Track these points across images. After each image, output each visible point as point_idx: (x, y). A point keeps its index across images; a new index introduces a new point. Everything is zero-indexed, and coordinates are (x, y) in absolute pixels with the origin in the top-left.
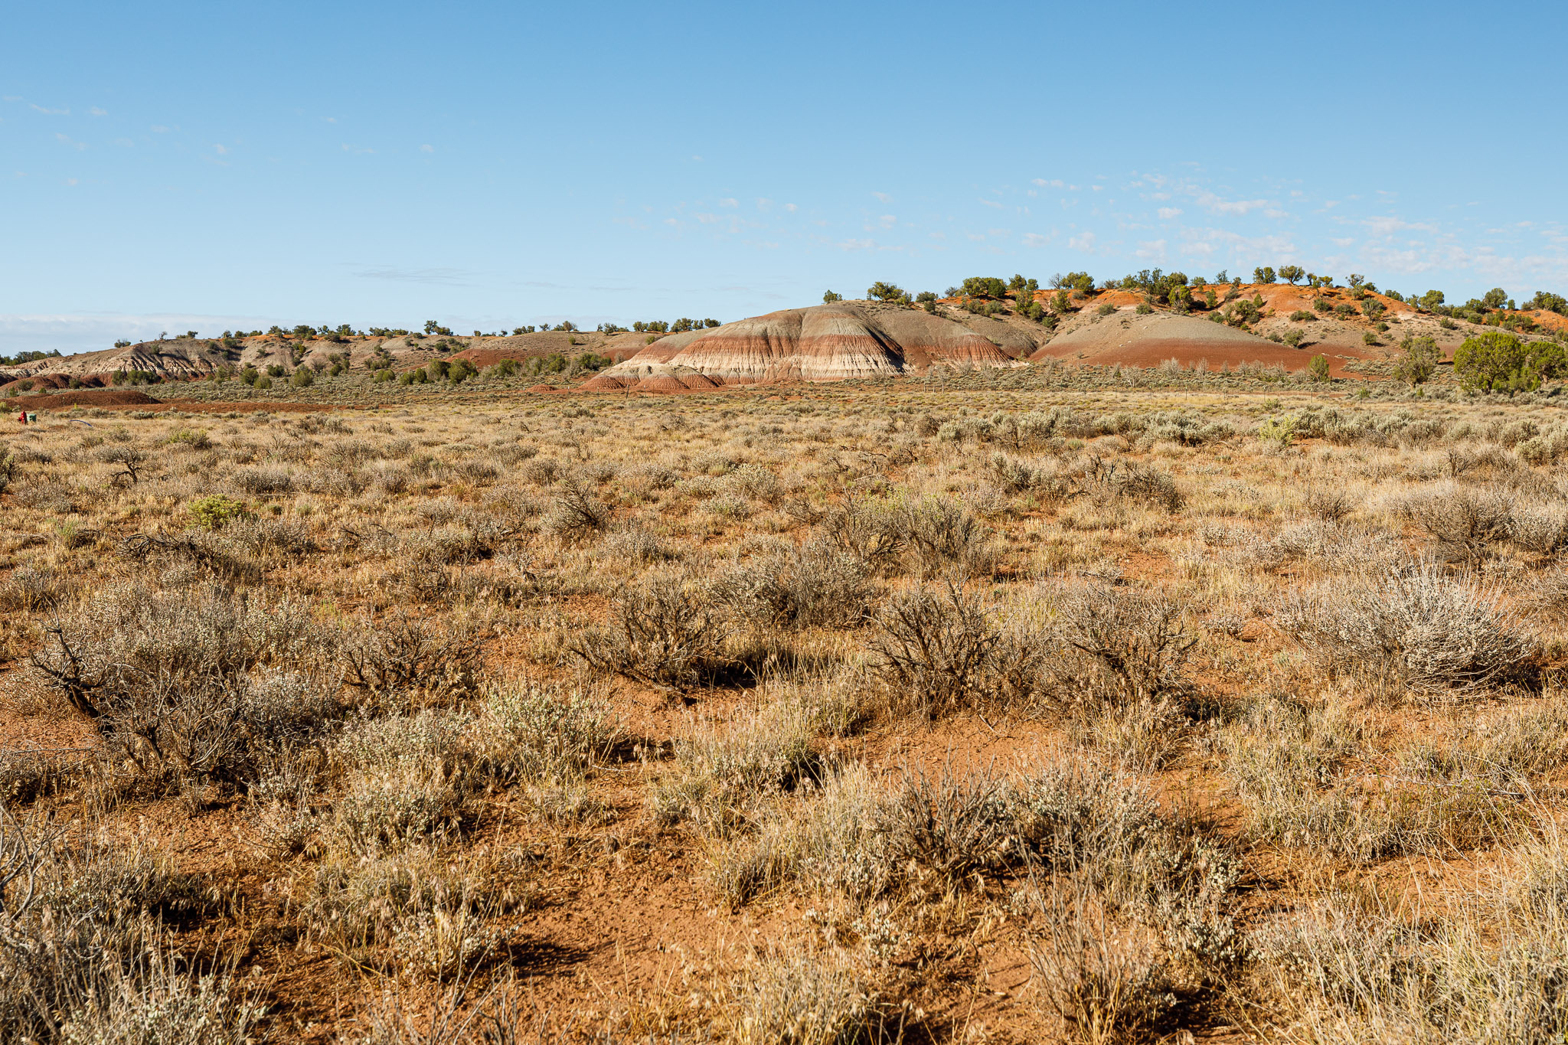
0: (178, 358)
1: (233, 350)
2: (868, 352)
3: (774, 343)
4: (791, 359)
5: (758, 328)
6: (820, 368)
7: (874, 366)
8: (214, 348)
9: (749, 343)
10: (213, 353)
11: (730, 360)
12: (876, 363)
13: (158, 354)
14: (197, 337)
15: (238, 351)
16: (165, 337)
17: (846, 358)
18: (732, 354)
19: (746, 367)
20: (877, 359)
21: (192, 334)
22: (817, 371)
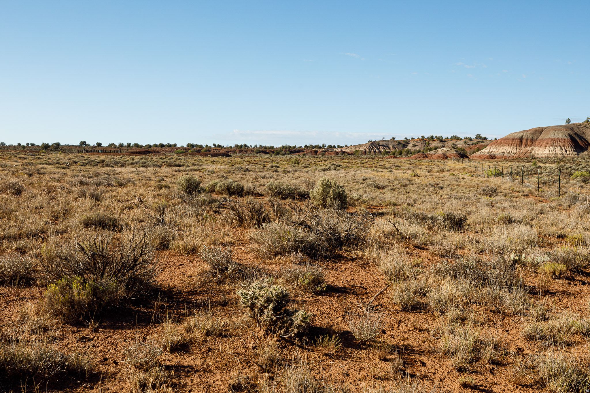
0: (385, 146)
1: (406, 144)
2: (564, 146)
3: (524, 141)
4: (529, 148)
5: (520, 135)
6: (539, 152)
7: (564, 152)
8: (399, 143)
9: (513, 142)
10: (398, 145)
11: (503, 148)
12: (566, 151)
13: (379, 145)
14: (395, 139)
15: (407, 144)
16: (384, 139)
17: (552, 148)
18: (504, 146)
19: (508, 151)
20: (567, 149)
21: (394, 138)
22: (538, 154)
